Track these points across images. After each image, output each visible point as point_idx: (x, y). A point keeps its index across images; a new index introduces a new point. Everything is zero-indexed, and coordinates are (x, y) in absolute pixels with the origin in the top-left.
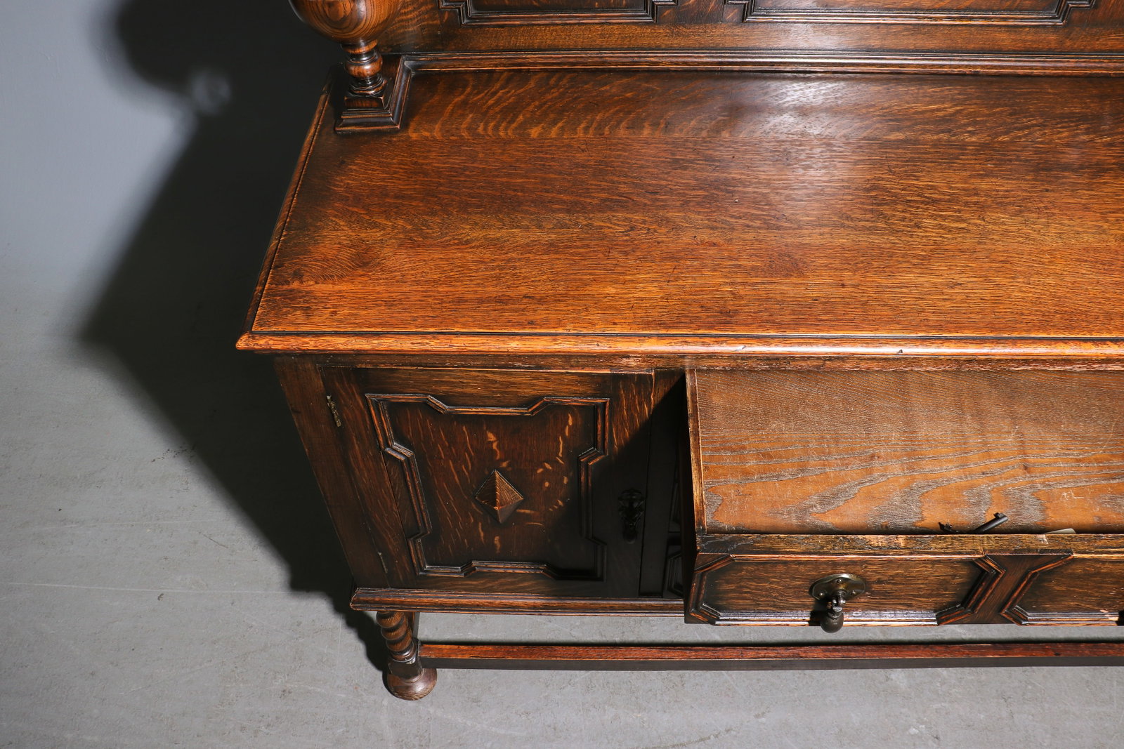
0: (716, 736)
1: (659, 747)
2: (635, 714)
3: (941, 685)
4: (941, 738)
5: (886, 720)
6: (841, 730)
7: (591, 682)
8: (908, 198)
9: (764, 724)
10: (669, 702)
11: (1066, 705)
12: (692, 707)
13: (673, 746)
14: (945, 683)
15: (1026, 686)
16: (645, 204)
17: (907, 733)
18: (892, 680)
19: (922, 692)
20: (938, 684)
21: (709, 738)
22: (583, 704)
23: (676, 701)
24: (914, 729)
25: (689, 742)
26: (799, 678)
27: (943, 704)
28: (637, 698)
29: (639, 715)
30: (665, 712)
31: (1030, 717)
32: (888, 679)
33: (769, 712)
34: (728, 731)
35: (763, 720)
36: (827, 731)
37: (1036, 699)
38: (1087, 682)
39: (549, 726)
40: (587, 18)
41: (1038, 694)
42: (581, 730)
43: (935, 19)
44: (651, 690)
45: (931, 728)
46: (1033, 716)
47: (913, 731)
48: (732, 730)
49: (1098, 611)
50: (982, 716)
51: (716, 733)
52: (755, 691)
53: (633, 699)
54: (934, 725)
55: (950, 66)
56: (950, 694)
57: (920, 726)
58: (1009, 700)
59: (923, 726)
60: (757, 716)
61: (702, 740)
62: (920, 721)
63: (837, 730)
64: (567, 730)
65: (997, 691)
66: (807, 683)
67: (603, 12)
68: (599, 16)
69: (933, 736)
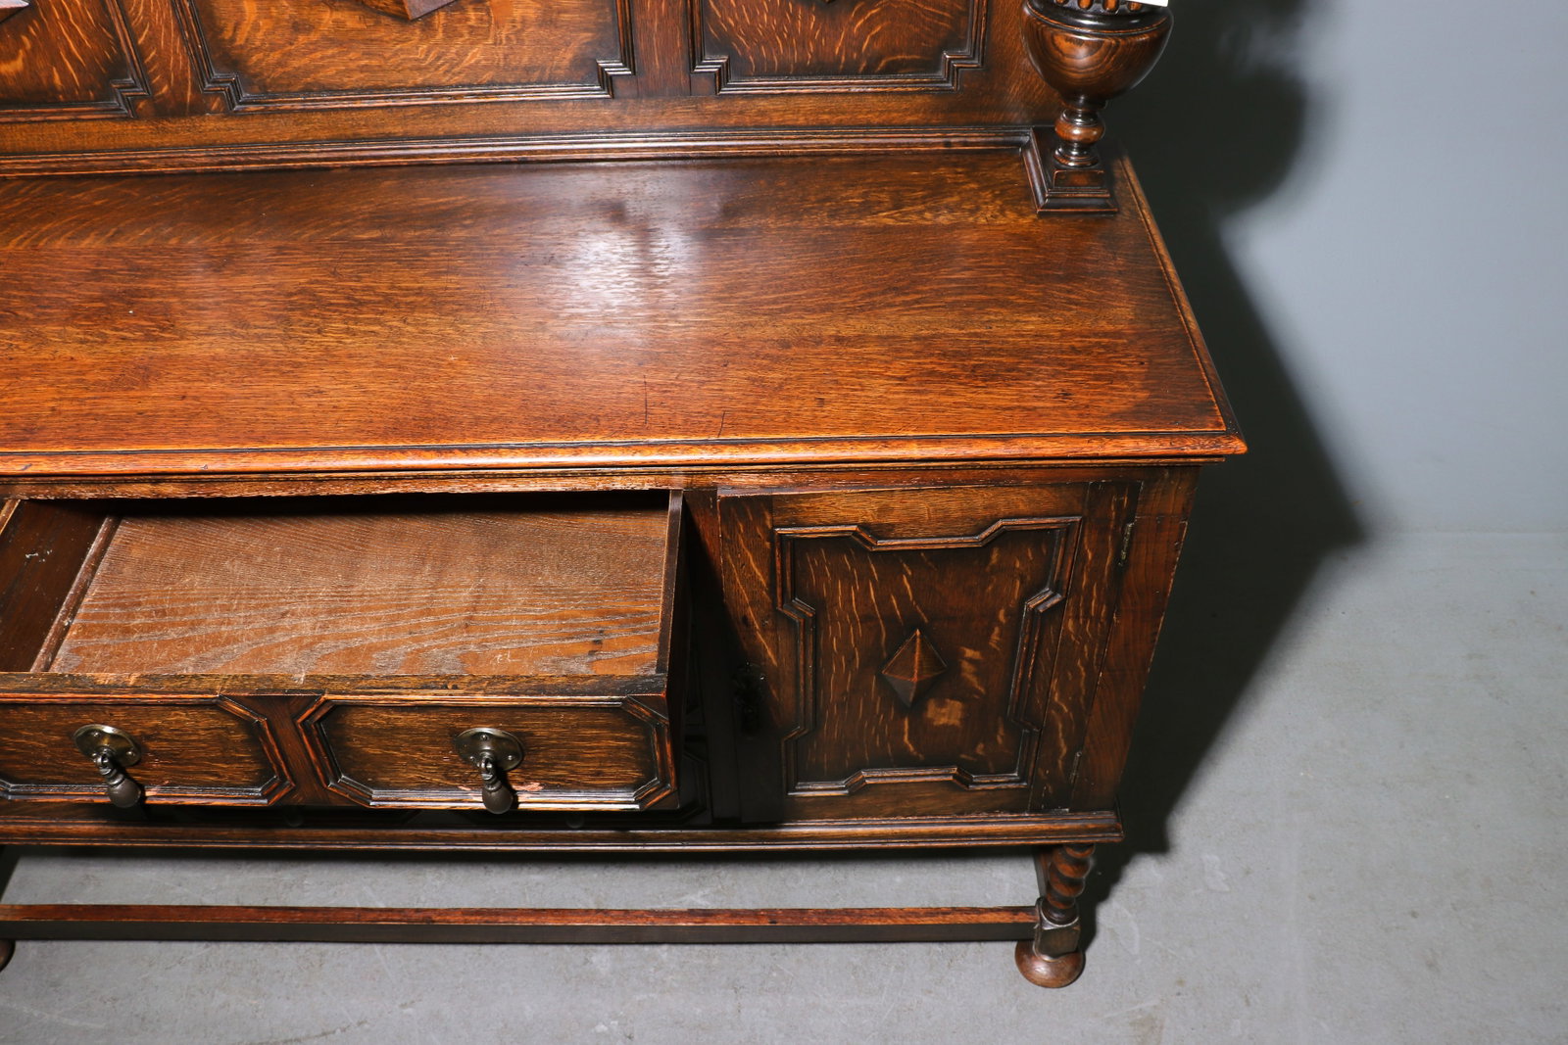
0: (344, 1030)
1: (267, 1043)
2: (250, 1001)
3: (655, 971)
4: (636, 1037)
5: (569, 1014)
6: (506, 1026)
7: (207, 960)
8: (332, 301)
9: (410, 1016)
10: (297, 987)
11: (817, 996)
12: (324, 993)
13: (286, 1042)
14: (661, 968)
15: (770, 973)
16: (27, 319)
17: (593, 1031)
18: (592, 963)
19: (627, 980)
20: (652, 970)
21: (334, 1032)
22: (189, 987)
23: (306, 985)
24: (603, 1026)
25: (308, 1037)
26: (470, 959)
27: (651, 995)
28: (258, 981)
29: (255, 1002)
30: (288, 998)
31: (764, 1012)
32: (586, 961)
33: (420, 1000)
34: (360, 1024)
35: (409, 1010)
36: (488, 1026)
37: (778, 989)
38: (855, 968)
39: (137, 1016)
40: (54, 114)
41: (783, 983)
42: (176, 1021)
43: (455, 97)
44: (278, 971)
45: (625, 1025)
46: (768, 1010)
47: (601, 1028)
48: (366, 1022)
49: (456, 788)
50: (699, 1011)
51: (344, 1026)
52: (410, 974)
53: (254, 982)
54: (631, 1021)
55: (492, 153)
56: (664, 982)
57: (612, 1022)
58: (742, 990)
59: (616, 1022)
60: (403, 1006)
61: (324, 1034)
62: (614, 1016)
63: (501, 1025)
64: (158, 1021)
65: (728, 979)
66: (479, 966)
67: (69, 106)
68: (68, 112)
69: (625, 1035)
